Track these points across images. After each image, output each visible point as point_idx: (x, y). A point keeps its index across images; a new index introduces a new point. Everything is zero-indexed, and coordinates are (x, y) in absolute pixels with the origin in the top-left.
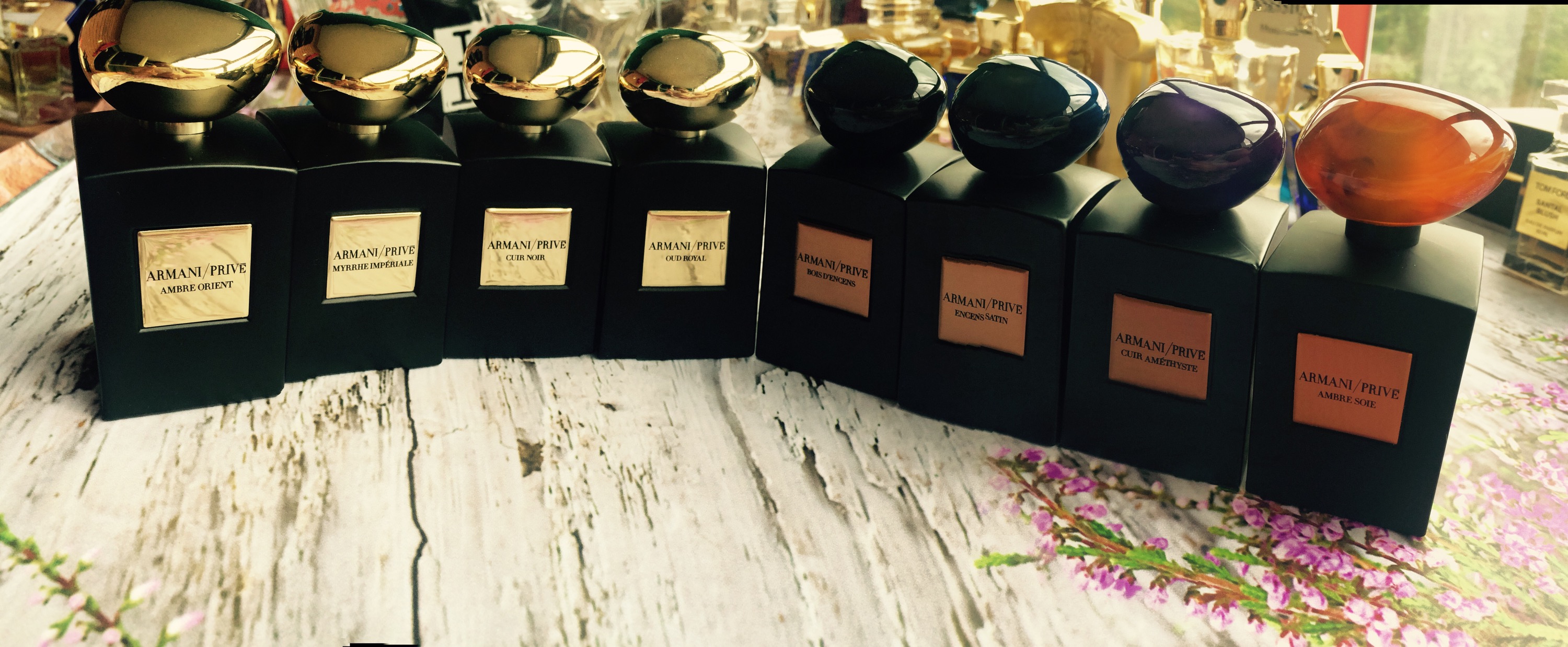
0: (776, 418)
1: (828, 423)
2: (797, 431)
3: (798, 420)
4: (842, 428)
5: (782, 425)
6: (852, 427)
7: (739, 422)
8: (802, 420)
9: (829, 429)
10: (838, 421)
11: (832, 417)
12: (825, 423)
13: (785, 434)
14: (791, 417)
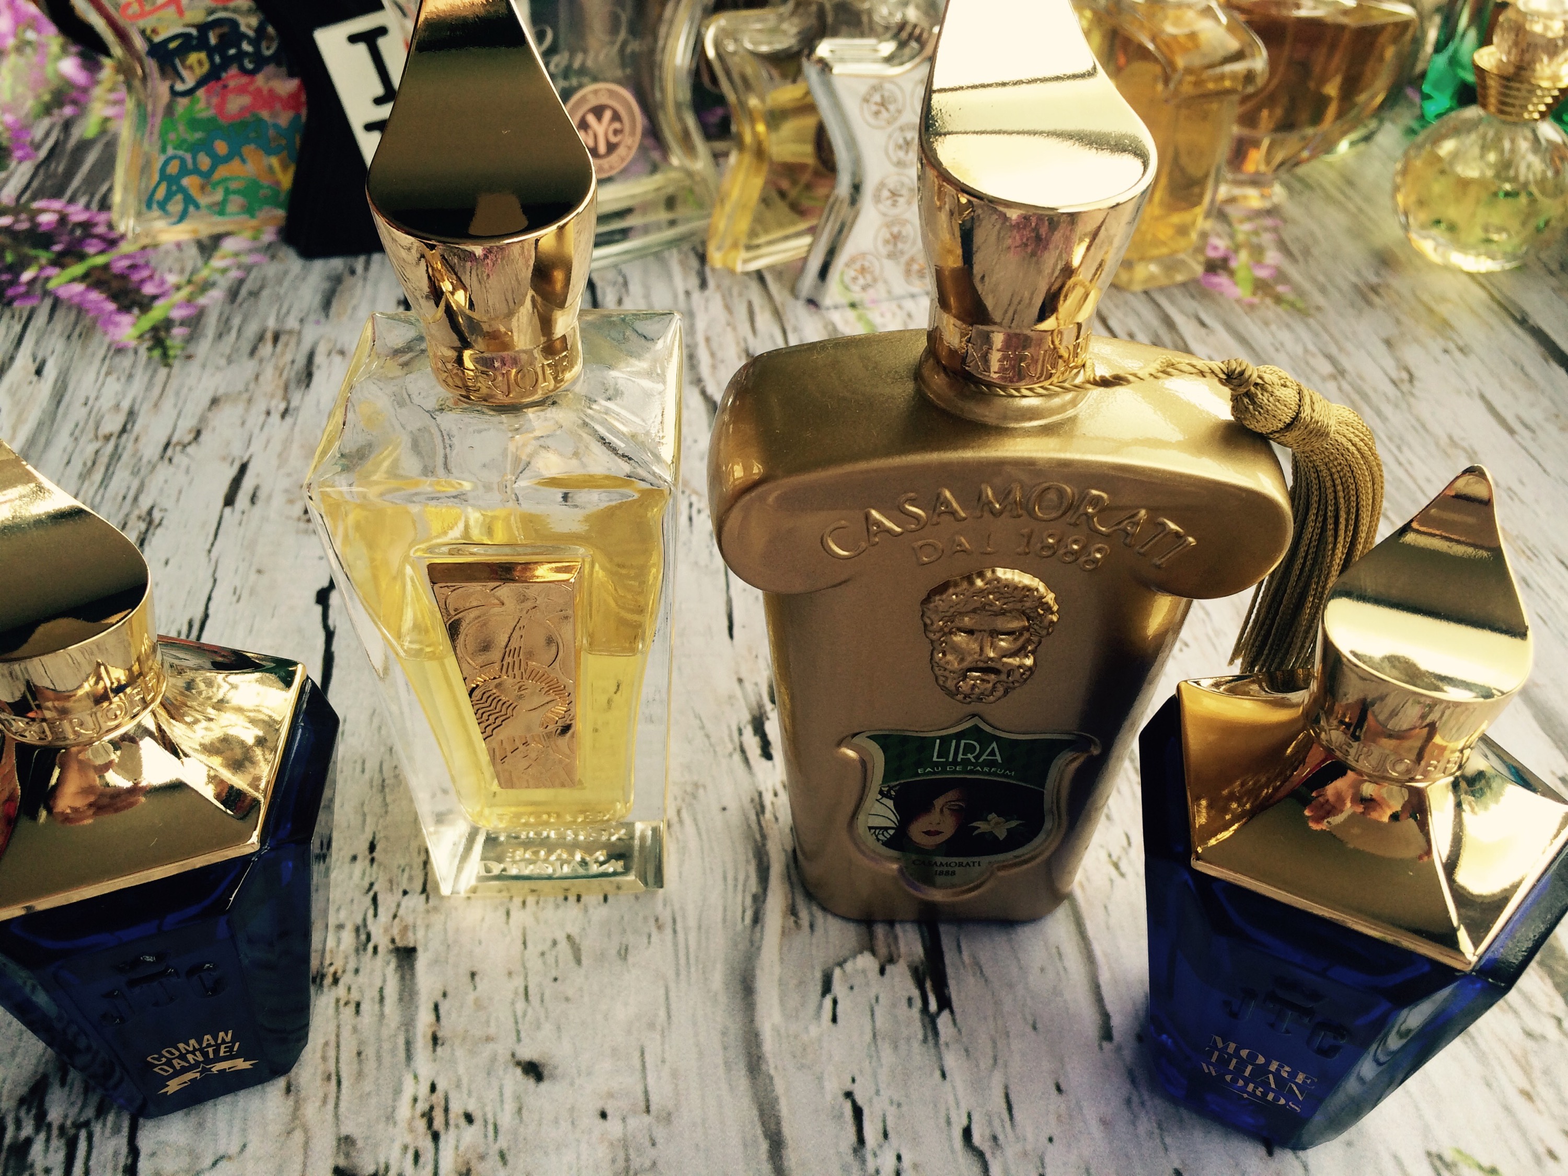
0: (849, 1095)
1: (949, 1122)
2: (886, 1135)
3: (892, 1103)
4: (977, 1139)
5: (858, 1113)
6: (995, 1138)
7: (776, 1099)
8: (899, 1105)
9: (950, 1139)
10: (969, 1116)
11: (958, 1104)
12: (942, 1121)
13: (861, 1140)
14: (878, 1092)
